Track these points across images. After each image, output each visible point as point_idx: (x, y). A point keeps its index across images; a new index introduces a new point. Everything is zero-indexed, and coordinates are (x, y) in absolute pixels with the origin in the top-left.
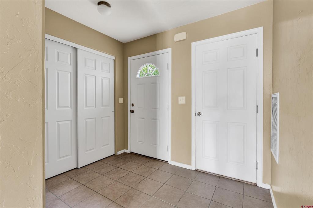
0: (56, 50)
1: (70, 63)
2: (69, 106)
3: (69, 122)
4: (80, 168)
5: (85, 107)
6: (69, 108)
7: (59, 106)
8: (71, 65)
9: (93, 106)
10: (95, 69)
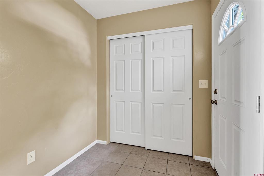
0: (130, 44)
1: (140, 52)
2: (140, 89)
3: (140, 104)
4: (146, 149)
5: (153, 91)
6: (140, 91)
7: (132, 90)
8: (141, 53)
9: (161, 91)
10: (164, 50)
